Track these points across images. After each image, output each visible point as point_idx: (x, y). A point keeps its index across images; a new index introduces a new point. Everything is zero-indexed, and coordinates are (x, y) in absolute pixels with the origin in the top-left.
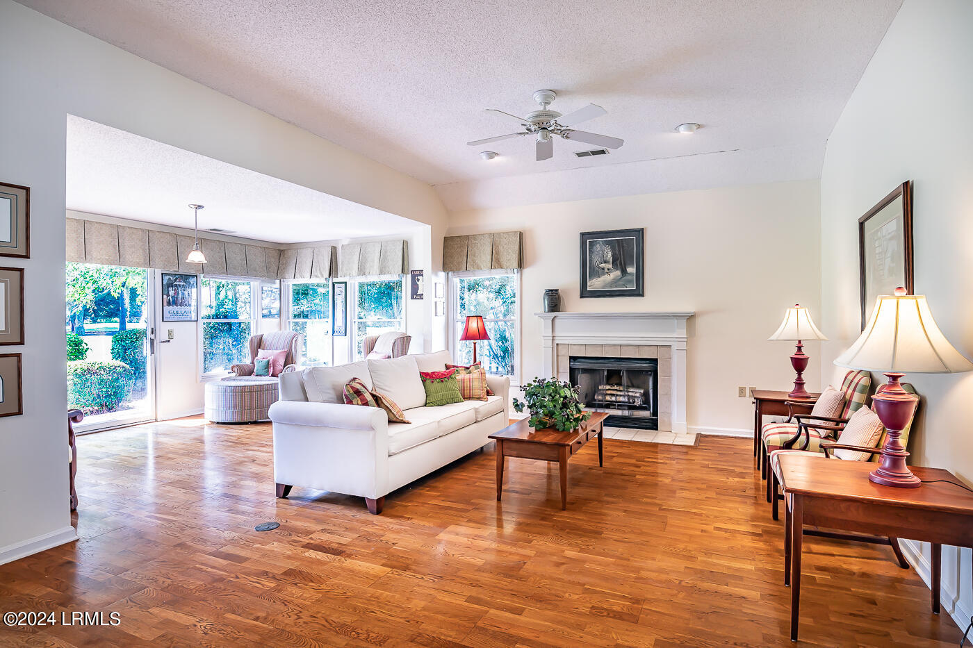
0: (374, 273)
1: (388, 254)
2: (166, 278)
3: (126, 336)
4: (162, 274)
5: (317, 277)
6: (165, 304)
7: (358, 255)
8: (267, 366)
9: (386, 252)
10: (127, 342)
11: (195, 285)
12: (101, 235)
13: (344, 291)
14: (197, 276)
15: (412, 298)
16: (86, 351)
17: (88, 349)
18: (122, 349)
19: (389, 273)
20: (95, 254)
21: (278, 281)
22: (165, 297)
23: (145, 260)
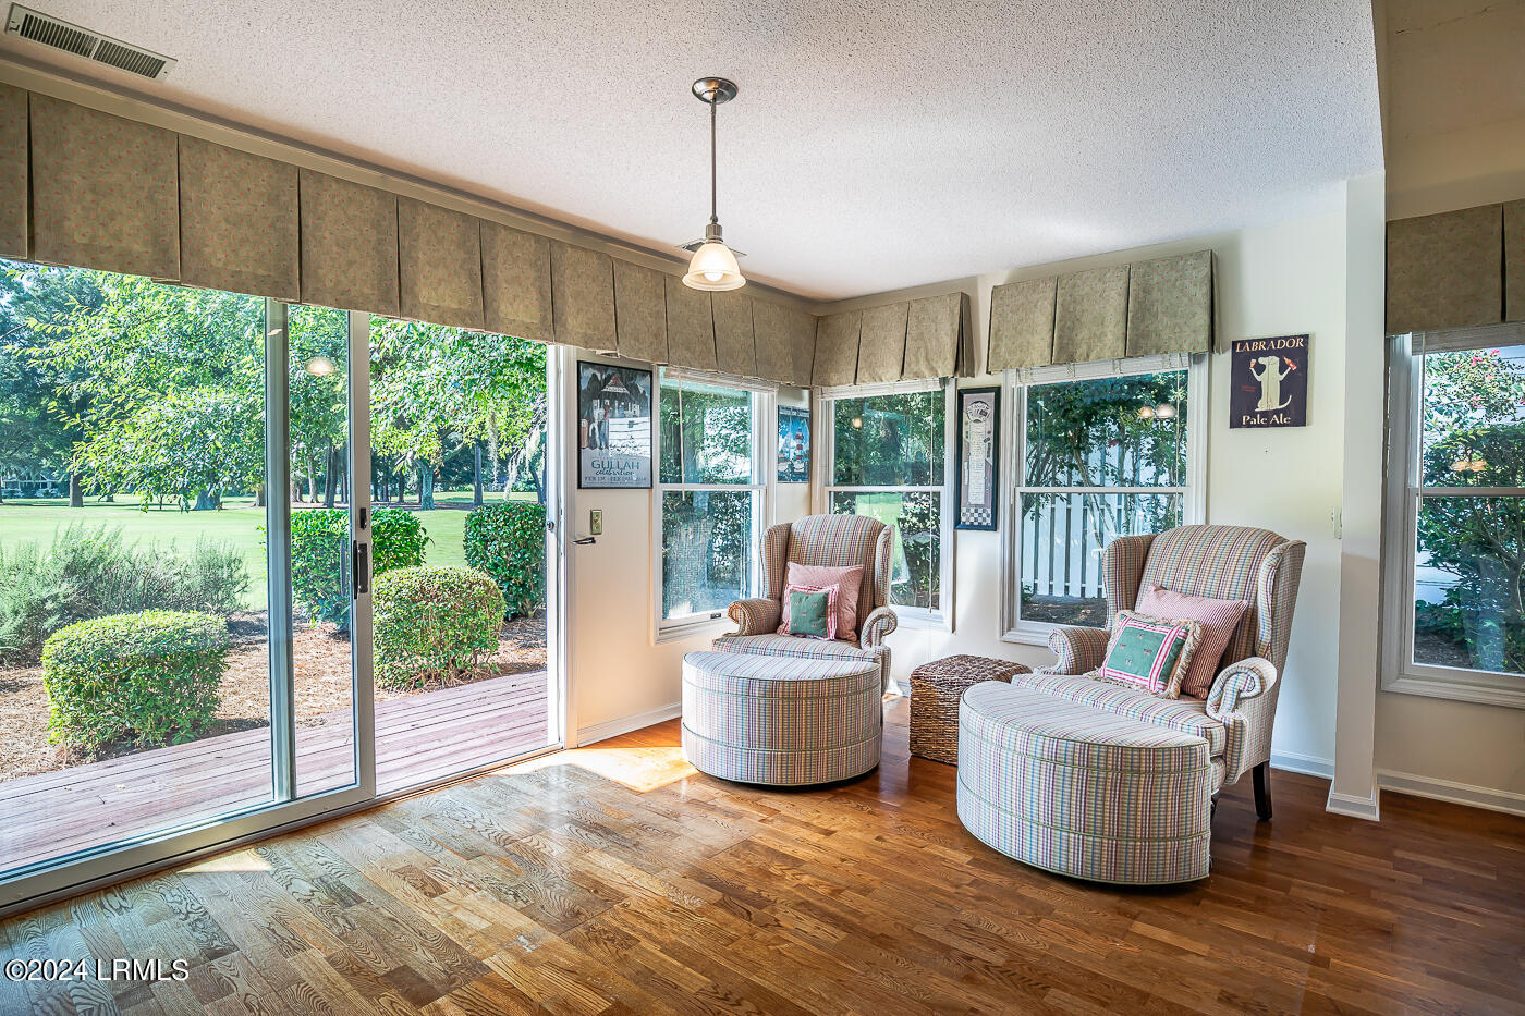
0: (1108, 353)
1: (1156, 294)
2: (588, 373)
3: (489, 516)
4: (579, 362)
5: (917, 375)
6: (585, 443)
7: (1050, 309)
8: (823, 609)
9: (1147, 291)
10: (490, 528)
11: (647, 395)
12: (440, 242)
13: (991, 411)
14: (651, 373)
15: (1235, 423)
16: (424, 543)
17: (427, 539)
18: (481, 541)
19: (1159, 350)
20: (425, 294)
21: (806, 393)
22: (584, 423)
23: (544, 319)
